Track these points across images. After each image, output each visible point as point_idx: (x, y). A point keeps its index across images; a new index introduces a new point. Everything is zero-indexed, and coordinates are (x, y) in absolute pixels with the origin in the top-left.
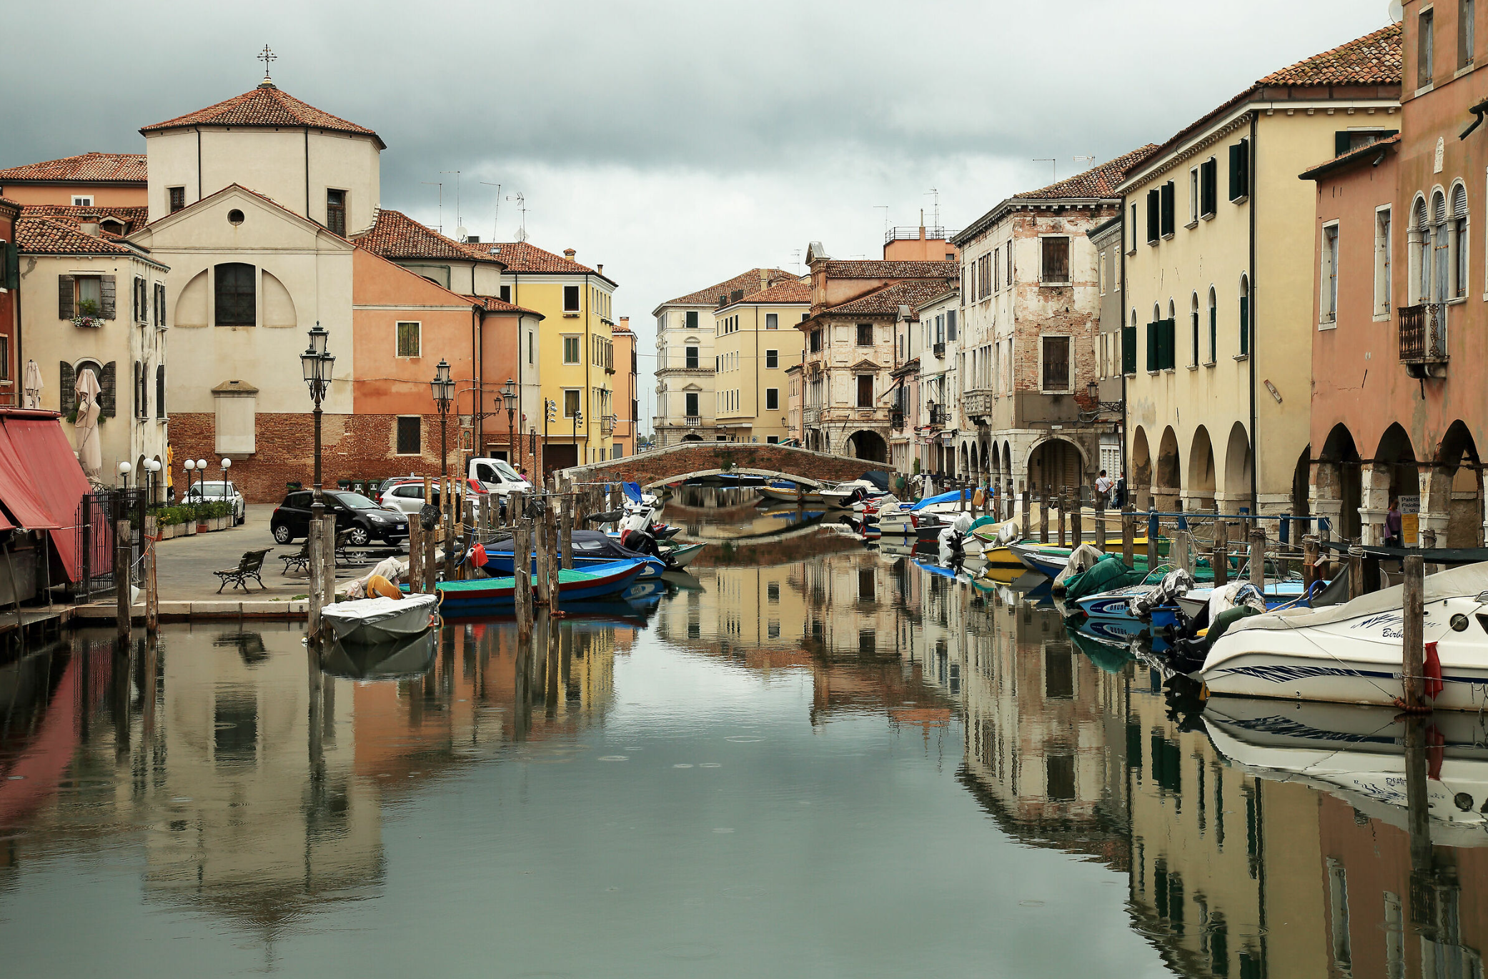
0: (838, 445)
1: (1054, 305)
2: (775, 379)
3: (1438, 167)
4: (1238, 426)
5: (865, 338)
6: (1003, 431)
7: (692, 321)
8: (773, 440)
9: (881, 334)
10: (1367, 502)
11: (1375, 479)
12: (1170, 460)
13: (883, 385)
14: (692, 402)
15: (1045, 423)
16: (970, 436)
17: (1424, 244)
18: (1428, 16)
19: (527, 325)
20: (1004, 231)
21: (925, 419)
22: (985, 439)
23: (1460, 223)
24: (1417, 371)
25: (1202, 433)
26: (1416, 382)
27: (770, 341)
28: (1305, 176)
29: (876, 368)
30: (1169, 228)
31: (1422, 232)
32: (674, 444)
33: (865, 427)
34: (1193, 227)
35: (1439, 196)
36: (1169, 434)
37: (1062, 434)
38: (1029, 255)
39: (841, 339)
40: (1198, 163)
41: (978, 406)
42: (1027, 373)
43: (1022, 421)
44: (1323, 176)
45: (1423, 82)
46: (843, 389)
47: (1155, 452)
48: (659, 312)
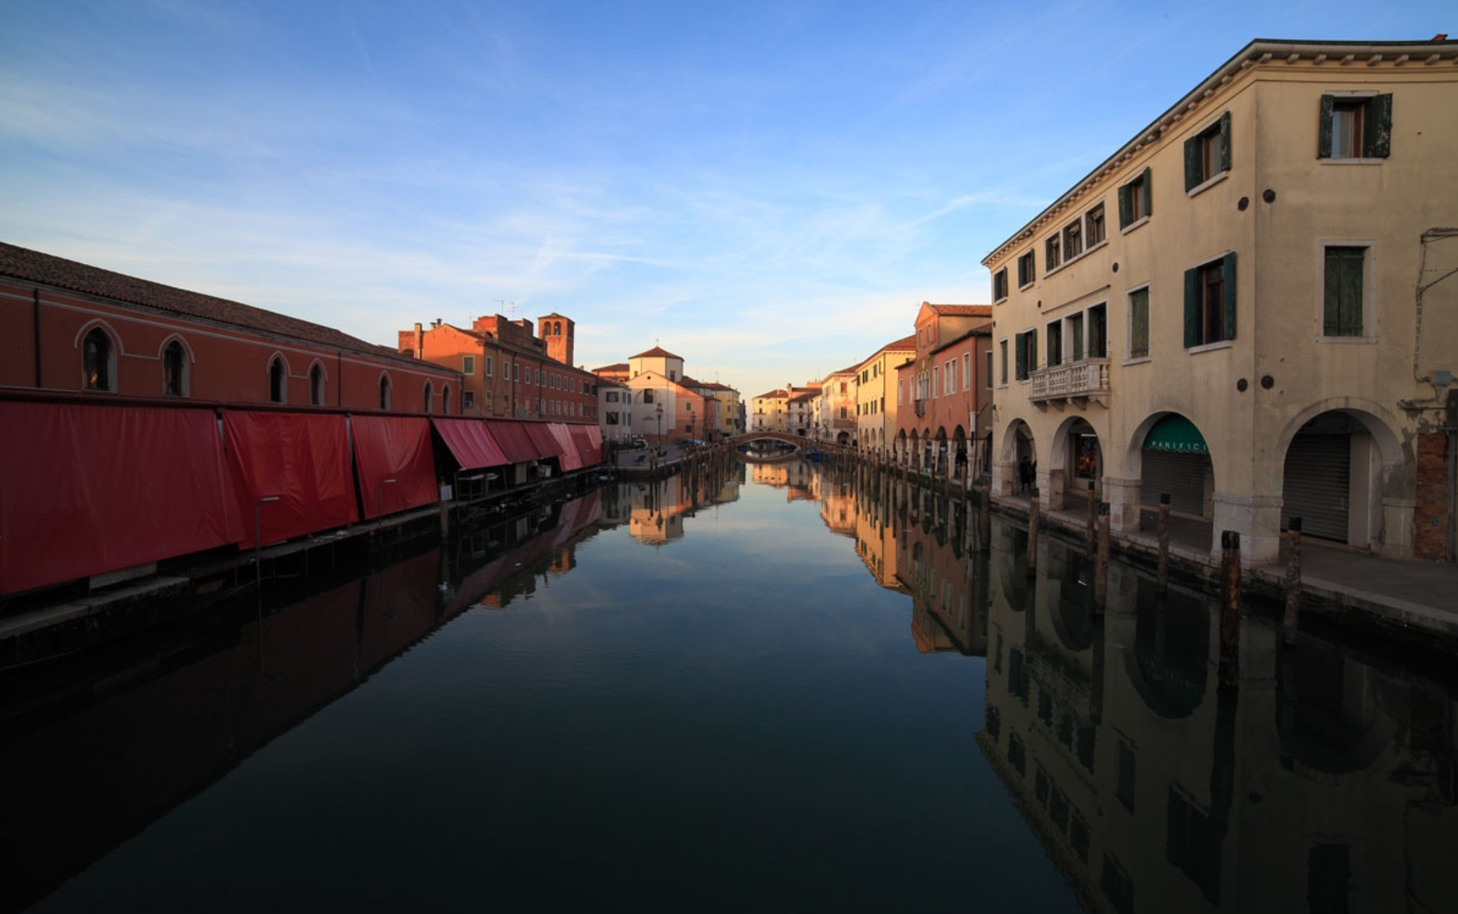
0: (794, 432)
1: (844, 398)
2: (780, 416)
3: (923, 367)
4: (881, 429)
5: (801, 406)
6: (831, 430)
7: (761, 402)
8: (780, 431)
9: (805, 405)
10: (908, 447)
11: (910, 442)
12: (867, 437)
13: (805, 417)
14: (761, 422)
15: (841, 427)
16: (824, 430)
17: (921, 385)
18: (921, 331)
19: (717, 403)
20: (832, 380)
21: (814, 426)
22: (827, 432)
23: (928, 380)
24: (918, 415)
25: (874, 430)
26: (918, 419)
27: (780, 407)
28: (896, 368)
29: (804, 414)
30: (867, 380)
31: (920, 382)
32: (756, 431)
33: (800, 427)
34: (872, 380)
35: (923, 374)
36: (867, 430)
37: (845, 430)
38: (838, 387)
39: (795, 406)
40: (873, 365)
41: (825, 423)
42: (837, 415)
43: (836, 426)
44: (900, 368)
45: (920, 347)
46: (796, 419)
47: (863, 434)
48: (753, 400)
